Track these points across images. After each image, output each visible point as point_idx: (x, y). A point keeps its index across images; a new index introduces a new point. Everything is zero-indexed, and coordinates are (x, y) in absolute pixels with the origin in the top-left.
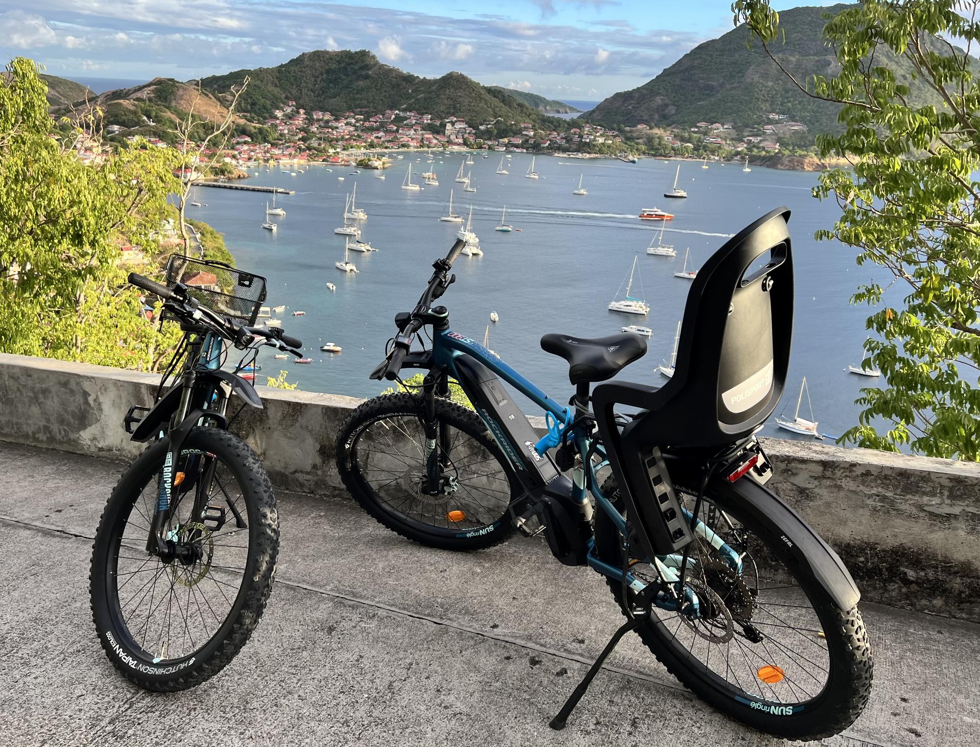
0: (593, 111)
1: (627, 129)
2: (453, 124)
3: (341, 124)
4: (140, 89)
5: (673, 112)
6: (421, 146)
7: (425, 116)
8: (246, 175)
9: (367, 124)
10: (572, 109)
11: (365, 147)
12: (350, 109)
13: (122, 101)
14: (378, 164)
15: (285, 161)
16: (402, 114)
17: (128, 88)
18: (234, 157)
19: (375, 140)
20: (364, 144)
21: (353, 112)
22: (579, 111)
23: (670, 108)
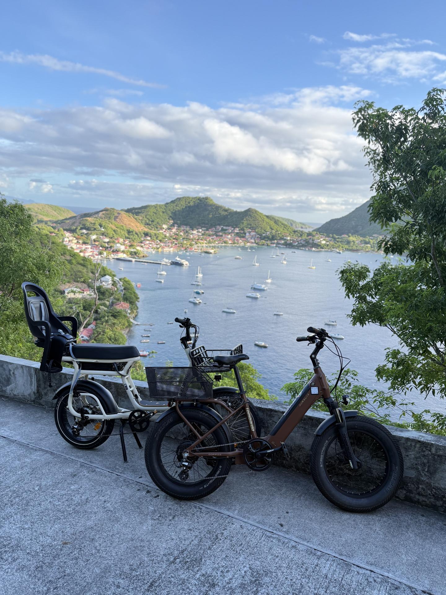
0: (320, 228)
1: (337, 237)
2: (249, 232)
3: (195, 232)
4: (97, 213)
5: (361, 229)
6: (234, 243)
7: (236, 229)
8: (147, 255)
9: (207, 232)
10: (309, 227)
11: (206, 243)
12: (199, 225)
13: (88, 218)
14: (212, 251)
15: (167, 249)
16: (225, 228)
17: (91, 212)
18: (142, 247)
19: (211, 240)
20: (205, 242)
21: (201, 226)
22: (312, 228)
23: (359, 227)
